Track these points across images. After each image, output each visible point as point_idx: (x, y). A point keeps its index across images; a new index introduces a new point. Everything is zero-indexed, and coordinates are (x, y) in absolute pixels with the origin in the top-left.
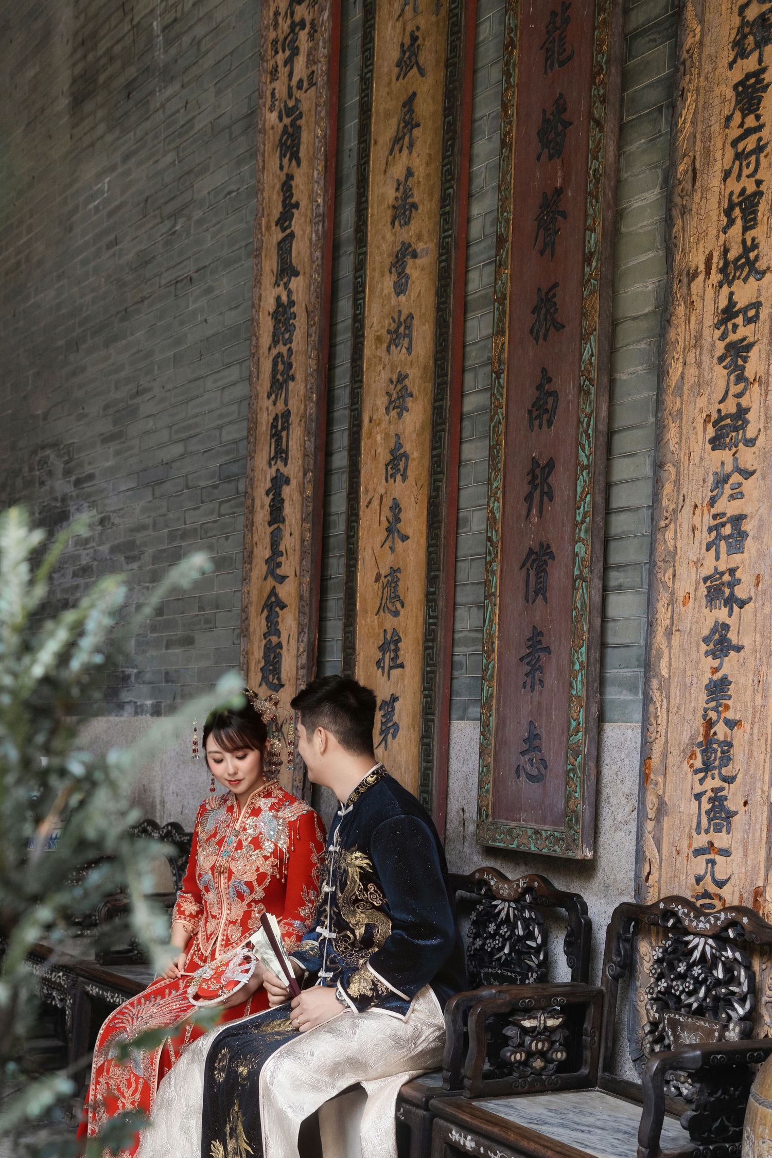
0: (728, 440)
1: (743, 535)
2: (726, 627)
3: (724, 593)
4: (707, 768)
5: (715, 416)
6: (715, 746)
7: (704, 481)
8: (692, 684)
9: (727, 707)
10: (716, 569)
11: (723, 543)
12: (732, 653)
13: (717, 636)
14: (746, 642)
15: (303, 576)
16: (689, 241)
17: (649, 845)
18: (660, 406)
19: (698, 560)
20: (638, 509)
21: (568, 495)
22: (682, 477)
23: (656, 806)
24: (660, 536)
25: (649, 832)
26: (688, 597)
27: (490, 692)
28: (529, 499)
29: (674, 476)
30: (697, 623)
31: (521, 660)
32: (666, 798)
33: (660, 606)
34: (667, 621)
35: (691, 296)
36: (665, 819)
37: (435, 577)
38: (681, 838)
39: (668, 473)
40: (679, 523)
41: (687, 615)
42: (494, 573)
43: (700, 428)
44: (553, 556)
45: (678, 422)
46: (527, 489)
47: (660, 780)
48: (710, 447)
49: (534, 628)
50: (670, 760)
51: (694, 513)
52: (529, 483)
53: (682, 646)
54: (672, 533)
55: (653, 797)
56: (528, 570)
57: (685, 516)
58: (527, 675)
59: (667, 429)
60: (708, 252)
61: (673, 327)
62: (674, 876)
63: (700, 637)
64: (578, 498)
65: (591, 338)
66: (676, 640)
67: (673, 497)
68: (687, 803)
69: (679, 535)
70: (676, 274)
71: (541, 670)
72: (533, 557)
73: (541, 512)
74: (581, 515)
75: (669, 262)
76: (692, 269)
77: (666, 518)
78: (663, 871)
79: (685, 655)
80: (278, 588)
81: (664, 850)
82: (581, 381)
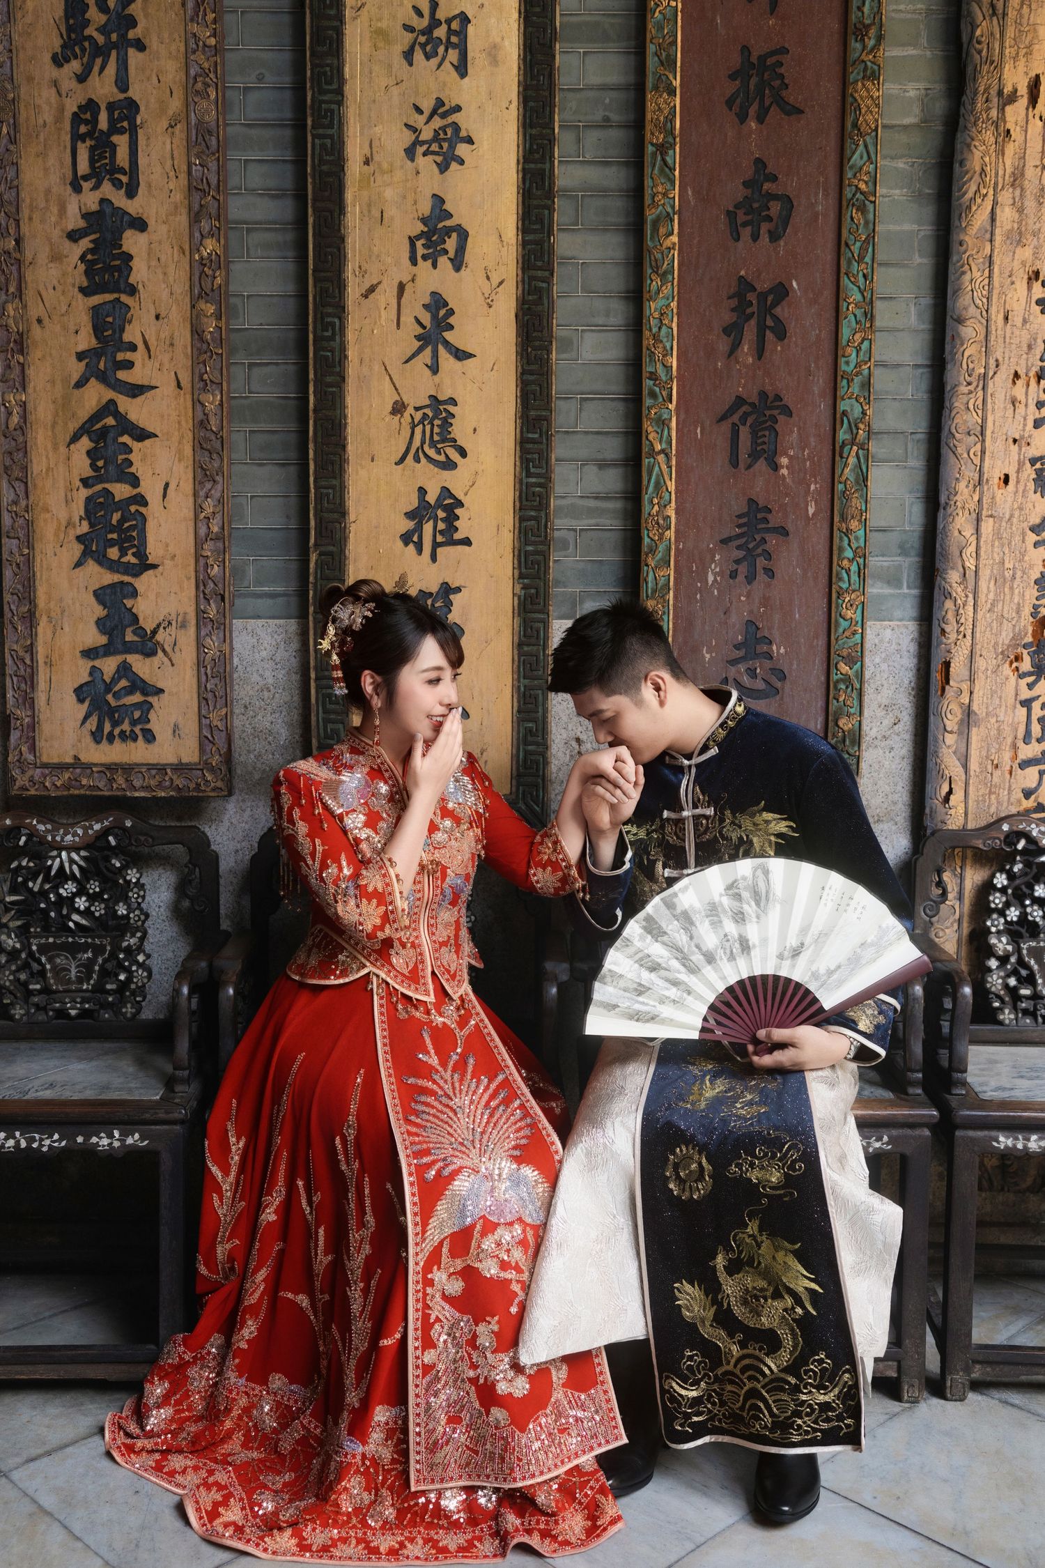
4: (1040, 671)
15: (205, 389)
16: (1002, 53)
17: (948, 760)
18: (955, 247)
19: (1022, 437)
20: (898, 366)
21: (818, 336)
22: (993, 338)
23: (960, 716)
24: (958, 404)
25: (949, 747)
26: (1006, 480)
27: (662, 582)
28: (733, 331)
29: (982, 337)
30: (1021, 509)
31: (725, 541)
32: (975, 707)
33: (962, 486)
34: (972, 505)
35: (1005, 122)
36: (974, 731)
37: (539, 419)
38: (999, 750)
39: (970, 331)
40: (990, 391)
41: (1004, 499)
42: (663, 423)
43: (1021, 286)
44: (788, 412)
45: (987, 272)
46: (728, 317)
47: (965, 687)
48: (1038, 309)
49: (751, 501)
50: (981, 664)
51: (1014, 383)
52: (733, 310)
53: (998, 535)
54: (980, 402)
55: (954, 706)
56: (734, 424)
57: (1000, 385)
58: (737, 562)
59: (967, 277)
60: (1033, 74)
61: (977, 154)
62: (990, 793)
63: (1025, 525)
64: (844, 342)
65: (868, 138)
66: (987, 526)
67: (979, 359)
68: (1010, 712)
69: (989, 406)
70: (982, 89)
71: (768, 555)
72: (745, 408)
73: (760, 351)
74: (852, 366)
75: (970, 70)
76: (1008, 89)
77: (969, 384)
78: (971, 789)
79: (1003, 545)
80: (124, 404)
81: (974, 765)
82: (848, 193)
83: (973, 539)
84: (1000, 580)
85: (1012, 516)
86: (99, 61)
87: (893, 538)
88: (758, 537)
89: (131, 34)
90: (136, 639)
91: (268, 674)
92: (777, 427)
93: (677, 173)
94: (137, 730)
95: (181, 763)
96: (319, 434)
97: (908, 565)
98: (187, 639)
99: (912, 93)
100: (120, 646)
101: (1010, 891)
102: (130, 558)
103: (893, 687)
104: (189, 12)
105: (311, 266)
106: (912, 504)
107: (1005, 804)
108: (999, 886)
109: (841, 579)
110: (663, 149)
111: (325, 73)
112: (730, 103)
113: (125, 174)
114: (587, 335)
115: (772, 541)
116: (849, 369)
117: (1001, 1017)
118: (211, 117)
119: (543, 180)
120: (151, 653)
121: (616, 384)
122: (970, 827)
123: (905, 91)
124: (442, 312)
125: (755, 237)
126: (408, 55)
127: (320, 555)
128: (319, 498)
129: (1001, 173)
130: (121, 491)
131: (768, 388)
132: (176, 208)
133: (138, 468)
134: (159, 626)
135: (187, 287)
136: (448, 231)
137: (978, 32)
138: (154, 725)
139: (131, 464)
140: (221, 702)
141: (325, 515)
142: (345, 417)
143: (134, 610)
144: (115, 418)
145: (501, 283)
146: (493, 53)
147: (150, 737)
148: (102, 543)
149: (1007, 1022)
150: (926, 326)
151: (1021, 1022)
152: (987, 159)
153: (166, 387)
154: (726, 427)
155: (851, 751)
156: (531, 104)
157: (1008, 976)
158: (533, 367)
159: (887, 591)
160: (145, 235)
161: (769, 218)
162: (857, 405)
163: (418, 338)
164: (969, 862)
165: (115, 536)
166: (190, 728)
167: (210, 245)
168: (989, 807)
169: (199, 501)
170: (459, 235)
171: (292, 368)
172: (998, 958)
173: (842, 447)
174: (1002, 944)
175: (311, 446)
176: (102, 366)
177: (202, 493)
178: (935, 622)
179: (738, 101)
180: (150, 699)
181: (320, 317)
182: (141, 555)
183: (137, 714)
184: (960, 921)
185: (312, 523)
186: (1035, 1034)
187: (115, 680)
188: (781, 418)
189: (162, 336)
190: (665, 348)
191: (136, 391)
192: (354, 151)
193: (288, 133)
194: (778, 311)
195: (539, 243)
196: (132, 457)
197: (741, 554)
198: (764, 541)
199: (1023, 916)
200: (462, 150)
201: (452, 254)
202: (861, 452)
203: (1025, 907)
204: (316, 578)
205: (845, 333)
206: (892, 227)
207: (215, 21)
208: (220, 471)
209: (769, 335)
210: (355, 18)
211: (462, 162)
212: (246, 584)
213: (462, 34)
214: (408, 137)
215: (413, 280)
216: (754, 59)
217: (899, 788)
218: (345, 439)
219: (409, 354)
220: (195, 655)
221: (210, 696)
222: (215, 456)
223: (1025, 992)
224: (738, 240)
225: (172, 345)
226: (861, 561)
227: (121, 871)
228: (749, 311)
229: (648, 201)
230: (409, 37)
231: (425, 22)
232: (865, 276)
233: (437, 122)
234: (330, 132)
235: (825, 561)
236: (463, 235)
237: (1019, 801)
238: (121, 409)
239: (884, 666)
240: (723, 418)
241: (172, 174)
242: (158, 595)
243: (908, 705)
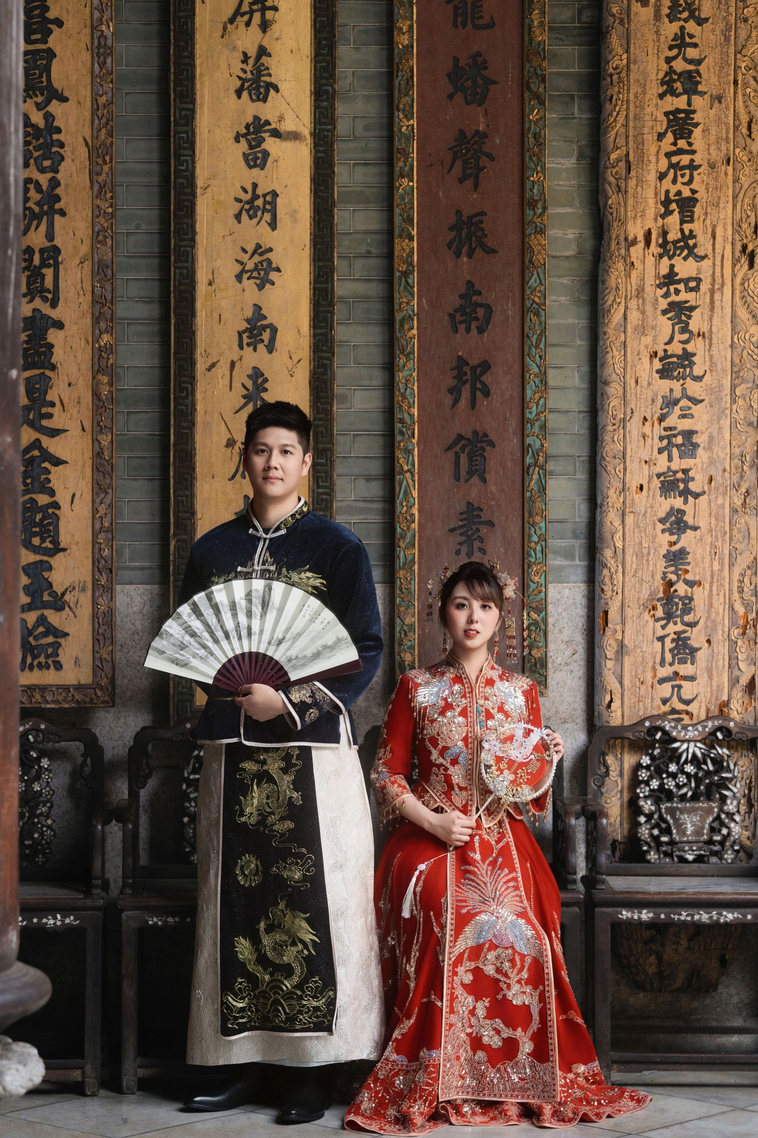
0: (676, 374)
1: (696, 446)
2: (682, 512)
3: (678, 487)
4: (669, 617)
5: (661, 354)
6: (677, 600)
7: (653, 401)
8: (649, 554)
9: (687, 571)
10: (669, 468)
11: (675, 450)
12: (689, 531)
13: (673, 518)
14: (703, 523)
15: (101, 432)
16: (626, 215)
17: (609, 679)
18: (601, 336)
19: (651, 460)
20: (567, 412)
21: (511, 395)
22: (628, 395)
23: (616, 648)
24: (607, 438)
25: (609, 669)
26: (641, 488)
27: (410, 558)
28: (455, 391)
29: (621, 393)
30: (652, 507)
31: (452, 530)
32: (626, 642)
33: (611, 492)
34: (619, 505)
35: (630, 257)
36: (626, 658)
37: (325, 450)
38: (644, 671)
39: (614, 390)
40: (628, 429)
41: (641, 501)
42: (409, 452)
43: (646, 360)
44: (492, 444)
45: (623, 352)
46: (451, 382)
47: (619, 628)
48: (658, 376)
49: (469, 503)
50: (629, 612)
51: (644, 424)
52: (454, 378)
53: (637, 524)
54: (621, 436)
55: (612, 642)
56: (456, 453)
57: (634, 425)
58: (461, 544)
59: (610, 355)
60: (646, 228)
61: (613, 277)
62: (639, 701)
63: (655, 518)
64: (528, 399)
65: (539, 270)
66: (629, 519)
67: (620, 409)
68: (650, 645)
69: (628, 439)
70: (614, 236)
71: (481, 540)
72: (463, 442)
73: (473, 404)
74: (534, 414)
75: (605, 225)
76: (631, 237)
77: (614, 425)
78: (626, 698)
79: (640, 532)
80: (46, 441)
81: (627, 682)
82: (528, 303)
83: (620, 528)
84: (639, 555)
85: (646, 512)
86: (35, 223)
87: (569, 526)
88: (474, 528)
89: (57, 206)
90: (50, 599)
91: (138, 623)
92: (485, 454)
93: (415, 289)
94: (50, 661)
95: (80, 684)
96: (177, 461)
97: (578, 545)
98: (85, 601)
99: (571, 236)
100: (39, 604)
101: (652, 768)
102: (48, 544)
103: (571, 629)
104: (95, 192)
105: (172, 351)
106: (580, 504)
107: (649, 709)
108: (644, 764)
109: (530, 556)
110: (406, 274)
111: (183, 229)
112: (449, 245)
113: (50, 292)
114: (357, 392)
115: (484, 530)
116: (532, 416)
117: (649, 857)
118: (108, 258)
119: (327, 294)
120: (62, 609)
121: (377, 425)
122: (625, 724)
123: (566, 234)
124: (260, 380)
125: (468, 330)
126: (238, 217)
127: (177, 541)
128: (177, 503)
129: (629, 288)
130: (43, 499)
131: (478, 429)
132: (84, 314)
133: (55, 484)
134: (66, 590)
135: (90, 365)
136: (264, 328)
137: (610, 202)
138: (62, 658)
139: (50, 481)
140: (108, 642)
141: (181, 515)
142: (195, 449)
143: (50, 580)
144: (39, 451)
145: (299, 361)
146: (293, 215)
147: (58, 666)
148: (28, 534)
149: (653, 860)
150: (585, 386)
151: (663, 861)
152: (620, 280)
153: (74, 430)
154: (451, 454)
155: (541, 672)
156: (319, 246)
157: (653, 828)
158: (321, 416)
159: (566, 563)
160: (62, 331)
161: (477, 319)
162: (537, 440)
163: (244, 397)
164: (626, 750)
165: (37, 529)
166: (87, 658)
167: (106, 338)
168: (638, 711)
169: (96, 506)
170: (271, 330)
171: (157, 415)
172: (646, 815)
173: (529, 468)
174: (647, 806)
175: (172, 468)
176: (31, 417)
177: (98, 501)
178: (597, 584)
179: (455, 244)
180: (59, 640)
181: (178, 384)
182: (56, 542)
183: (50, 651)
184: (621, 792)
185: (172, 520)
186: (672, 869)
187: (35, 627)
188: (488, 449)
189: (73, 397)
190: (409, 402)
191: (54, 433)
192: (202, 276)
193: (156, 261)
194: (484, 378)
195: (325, 335)
196: (51, 477)
197: (463, 538)
198: (478, 530)
199: (662, 785)
200: (273, 276)
201: (266, 342)
202: (541, 471)
203: (663, 779)
204: (174, 557)
205: (529, 393)
206: (561, 321)
207: (112, 198)
208: (110, 486)
209: (478, 394)
210: (203, 194)
211: (273, 284)
212: (123, 560)
213: (273, 204)
214: (239, 268)
215: (241, 359)
216: (465, 218)
217: (578, 699)
218: (195, 464)
219: (238, 408)
220: (91, 609)
221: (101, 637)
222: (107, 476)
223: (664, 839)
224: (456, 332)
225: (79, 402)
226: (543, 543)
227: (38, 760)
228: (465, 378)
229: (396, 307)
230: (240, 205)
231: (249, 196)
232: (540, 357)
233: (257, 259)
234: (185, 265)
235: (519, 544)
236: (274, 330)
237: (659, 707)
238: (44, 445)
239: (565, 615)
240: (449, 448)
241: (81, 292)
242: (66, 569)
243: (582, 641)
